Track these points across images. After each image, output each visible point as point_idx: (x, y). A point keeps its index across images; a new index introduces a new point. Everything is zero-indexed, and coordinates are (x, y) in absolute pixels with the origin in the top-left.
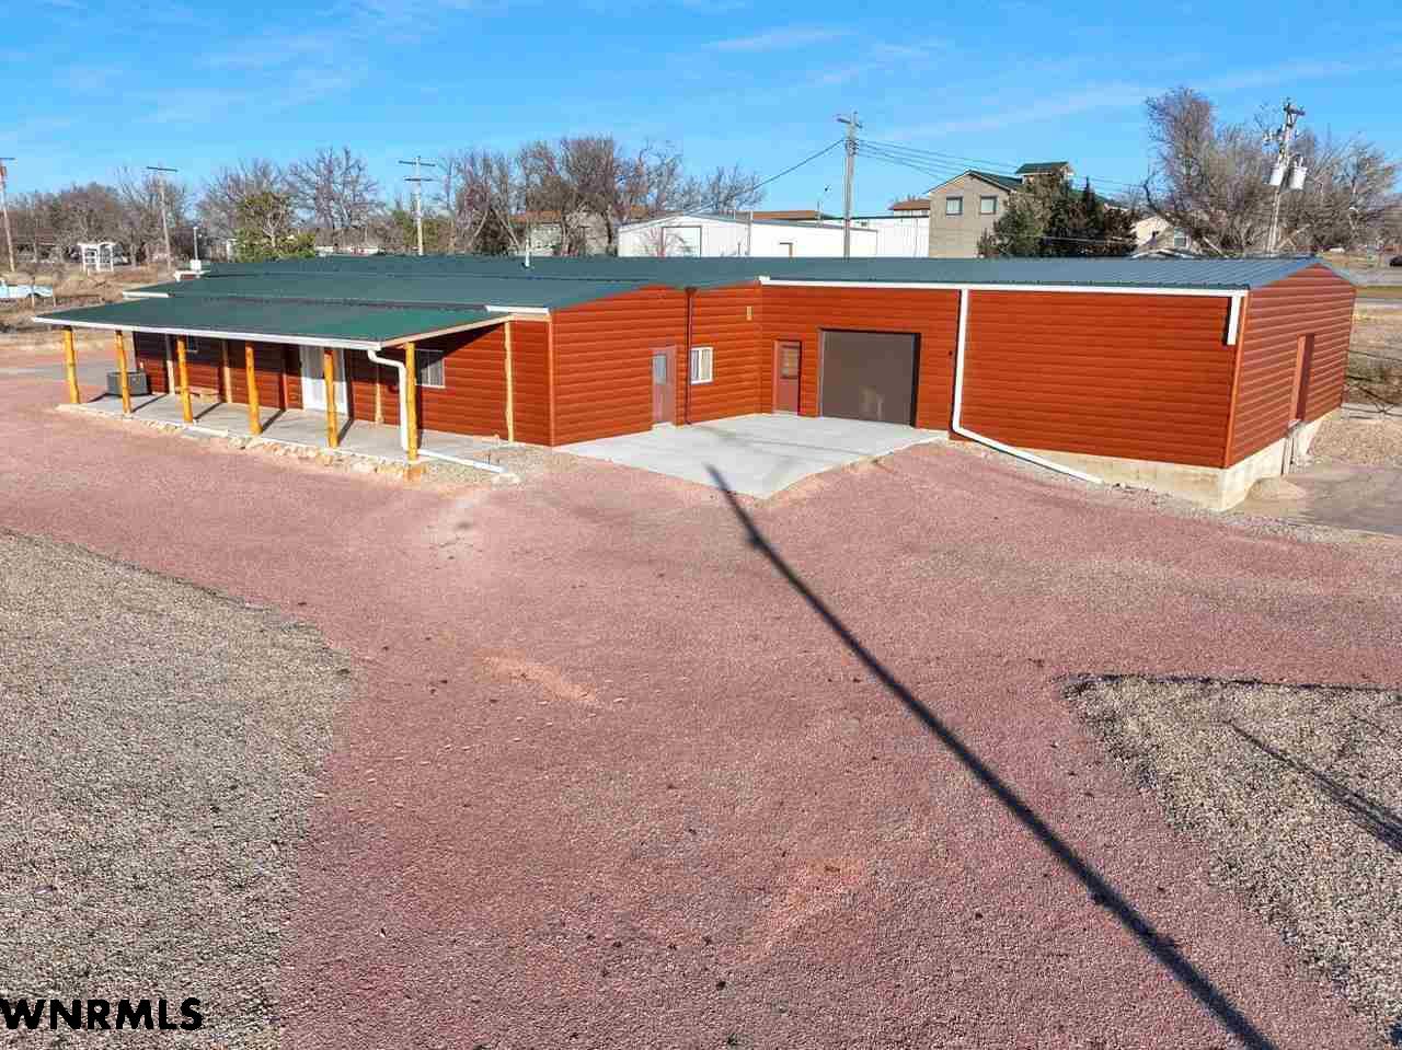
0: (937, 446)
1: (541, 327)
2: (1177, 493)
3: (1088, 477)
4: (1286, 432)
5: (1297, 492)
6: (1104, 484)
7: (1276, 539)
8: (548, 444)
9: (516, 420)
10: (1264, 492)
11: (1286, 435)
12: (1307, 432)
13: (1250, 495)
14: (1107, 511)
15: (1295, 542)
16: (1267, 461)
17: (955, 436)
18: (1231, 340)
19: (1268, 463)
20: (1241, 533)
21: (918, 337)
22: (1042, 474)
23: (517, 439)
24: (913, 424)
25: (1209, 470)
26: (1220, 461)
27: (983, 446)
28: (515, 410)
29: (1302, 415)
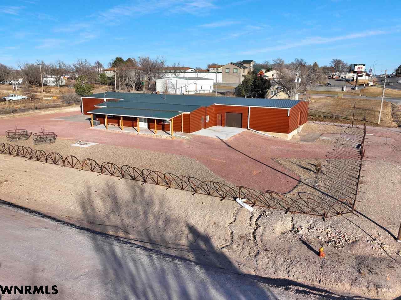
0: (246, 131)
1: (188, 115)
2: (282, 138)
3: (269, 135)
4: (298, 127)
5: (299, 137)
6: (272, 136)
7: (295, 144)
8: (189, 133)
9: (183, 129)
10: (295, 137)
11: (298, 128)
12: (301, 127)
13: (292, 138)
14: (273, 140)
15: (298, 144)
16: (295, 132)
17: (248, 129)
18: (289, 115)
19: (295, 133)
20: (291, 143)
21: (242, 114)
22: (263, 135)
23: (183, 132)
24: (241, 128)
25: (286, 134)
26: (288, 132)
27: (253, 131)
28: (183, 127)
29: (300, 124)
